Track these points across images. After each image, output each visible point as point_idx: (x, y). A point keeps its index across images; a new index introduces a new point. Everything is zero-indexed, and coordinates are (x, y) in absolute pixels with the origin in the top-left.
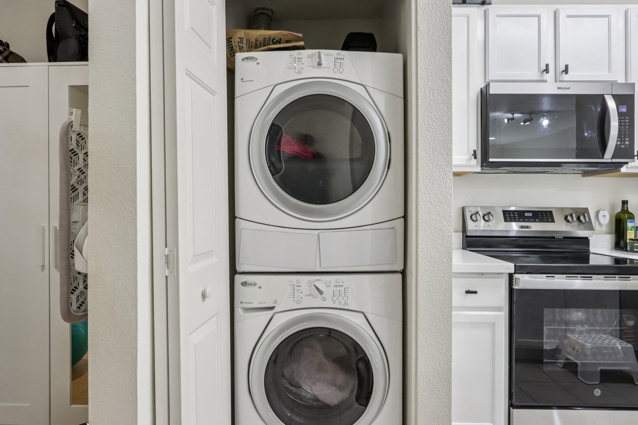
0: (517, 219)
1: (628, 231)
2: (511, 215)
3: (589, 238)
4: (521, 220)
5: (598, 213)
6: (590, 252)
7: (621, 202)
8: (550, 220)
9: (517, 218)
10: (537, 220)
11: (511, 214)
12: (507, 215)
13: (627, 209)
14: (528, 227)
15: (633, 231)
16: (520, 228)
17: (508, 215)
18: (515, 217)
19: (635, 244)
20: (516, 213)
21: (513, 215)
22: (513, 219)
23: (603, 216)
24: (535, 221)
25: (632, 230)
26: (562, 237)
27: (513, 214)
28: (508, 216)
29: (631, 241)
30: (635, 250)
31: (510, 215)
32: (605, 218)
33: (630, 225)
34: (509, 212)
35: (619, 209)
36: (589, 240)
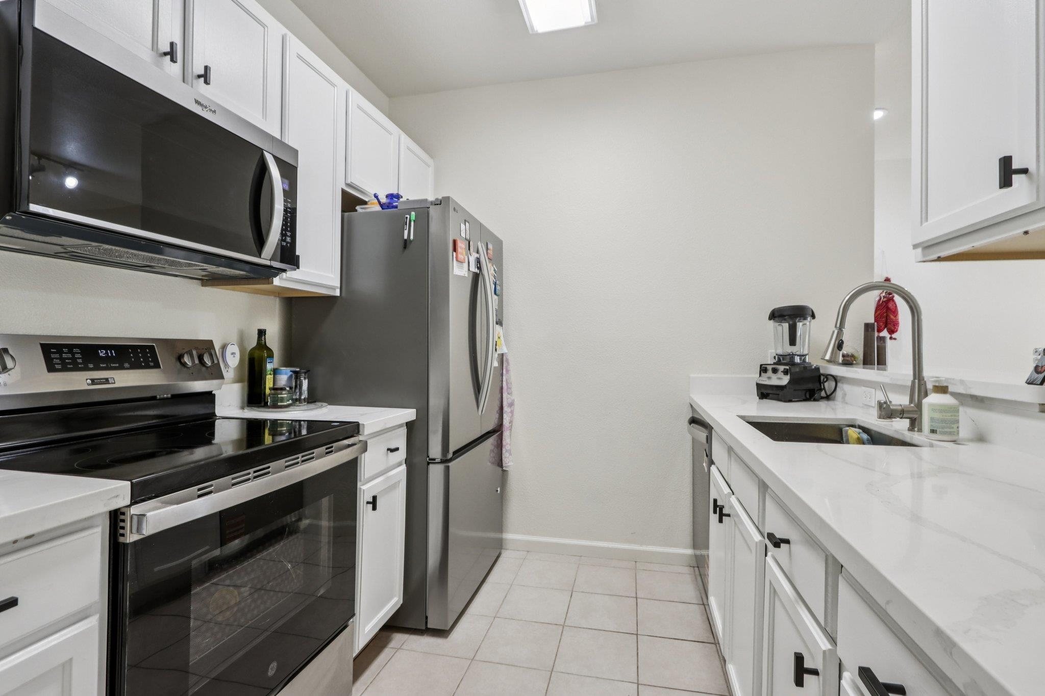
0: (81, 364)
1: (267, 377)
2: (64, 356)
3: (213, 393)
4: (91, 366)
5: (224, 347)
6: (216, 416)
7: (257, 332)
8: (152, 364)
9: (80, 361)
10: (126, 365)
11: (66, 353)
12: (53, 356)
13: (265, 342)
14: (106, 381)
15: (272, 376)
16: (89, 385)
17: (57, 356)
18: (74, 359)
19: (279, 396)
20: (78, 350)
21: (70, 356)
22: (70, 364)
23: (233, 354)
24: (121, 368)
25: (271, 374)
26: (169, 396)
27: (70, 351)
28: (57, 359)
29: (273, 391)
30: (279, 404)
31: (61, 355)
32: (234, 357)
33: (269, 366)
34: (59, 348)
35: (253, 343)
36: (214, 395)
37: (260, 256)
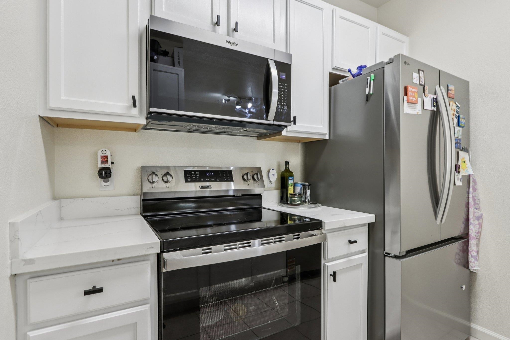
0: (198, 179)
1: (289, 187)
2: (192, 175)
4: (202, 180)
5: (269, 172)
6: (262, 207)
7: (285, 163)
8: (229, 179)
9: (198, 178)
10: (218, 180)
11: (193, 174)
12: (188, 175)
13: (289, 168)
14: (208, 187)
15: (293, 187)
16: (200, 188)
17: (190, 175)
18: (196, 177)
19: (293, 198)
20: (198, 173)
21: (195, 175)
22: (194, 179)
23: (273, 174)
24: (215, 181)
25: (291, 186)
26: (241, 195)
27: (195, 174)
28: (189, 176)
29: (290, 196)
30: (293, 203)
31: (191, 175)
32: (274, 176)
33: (290, 182)
34: (191, 172)
35: (283, 169)
36: (262, 196)
37: (267, 119)
